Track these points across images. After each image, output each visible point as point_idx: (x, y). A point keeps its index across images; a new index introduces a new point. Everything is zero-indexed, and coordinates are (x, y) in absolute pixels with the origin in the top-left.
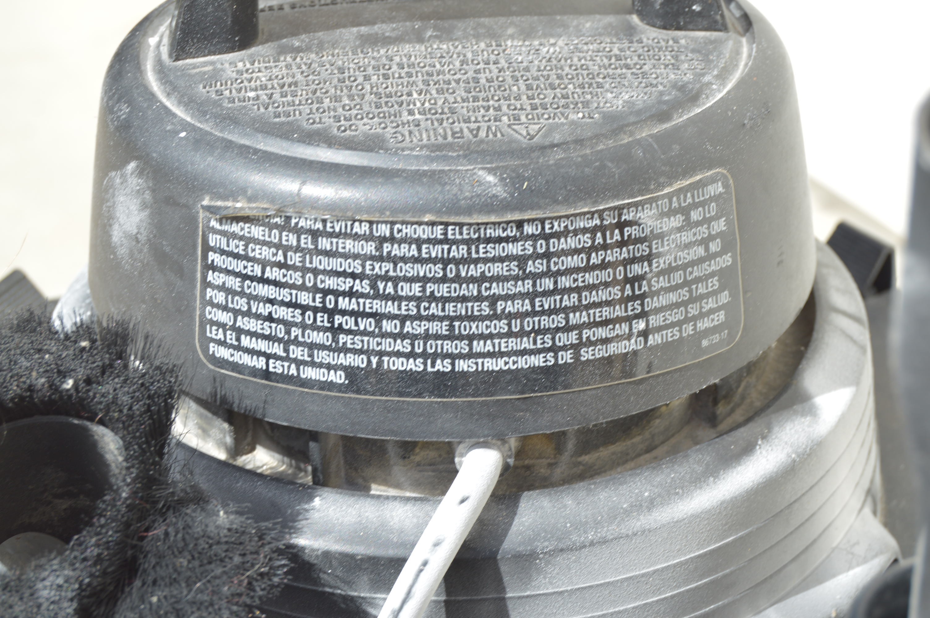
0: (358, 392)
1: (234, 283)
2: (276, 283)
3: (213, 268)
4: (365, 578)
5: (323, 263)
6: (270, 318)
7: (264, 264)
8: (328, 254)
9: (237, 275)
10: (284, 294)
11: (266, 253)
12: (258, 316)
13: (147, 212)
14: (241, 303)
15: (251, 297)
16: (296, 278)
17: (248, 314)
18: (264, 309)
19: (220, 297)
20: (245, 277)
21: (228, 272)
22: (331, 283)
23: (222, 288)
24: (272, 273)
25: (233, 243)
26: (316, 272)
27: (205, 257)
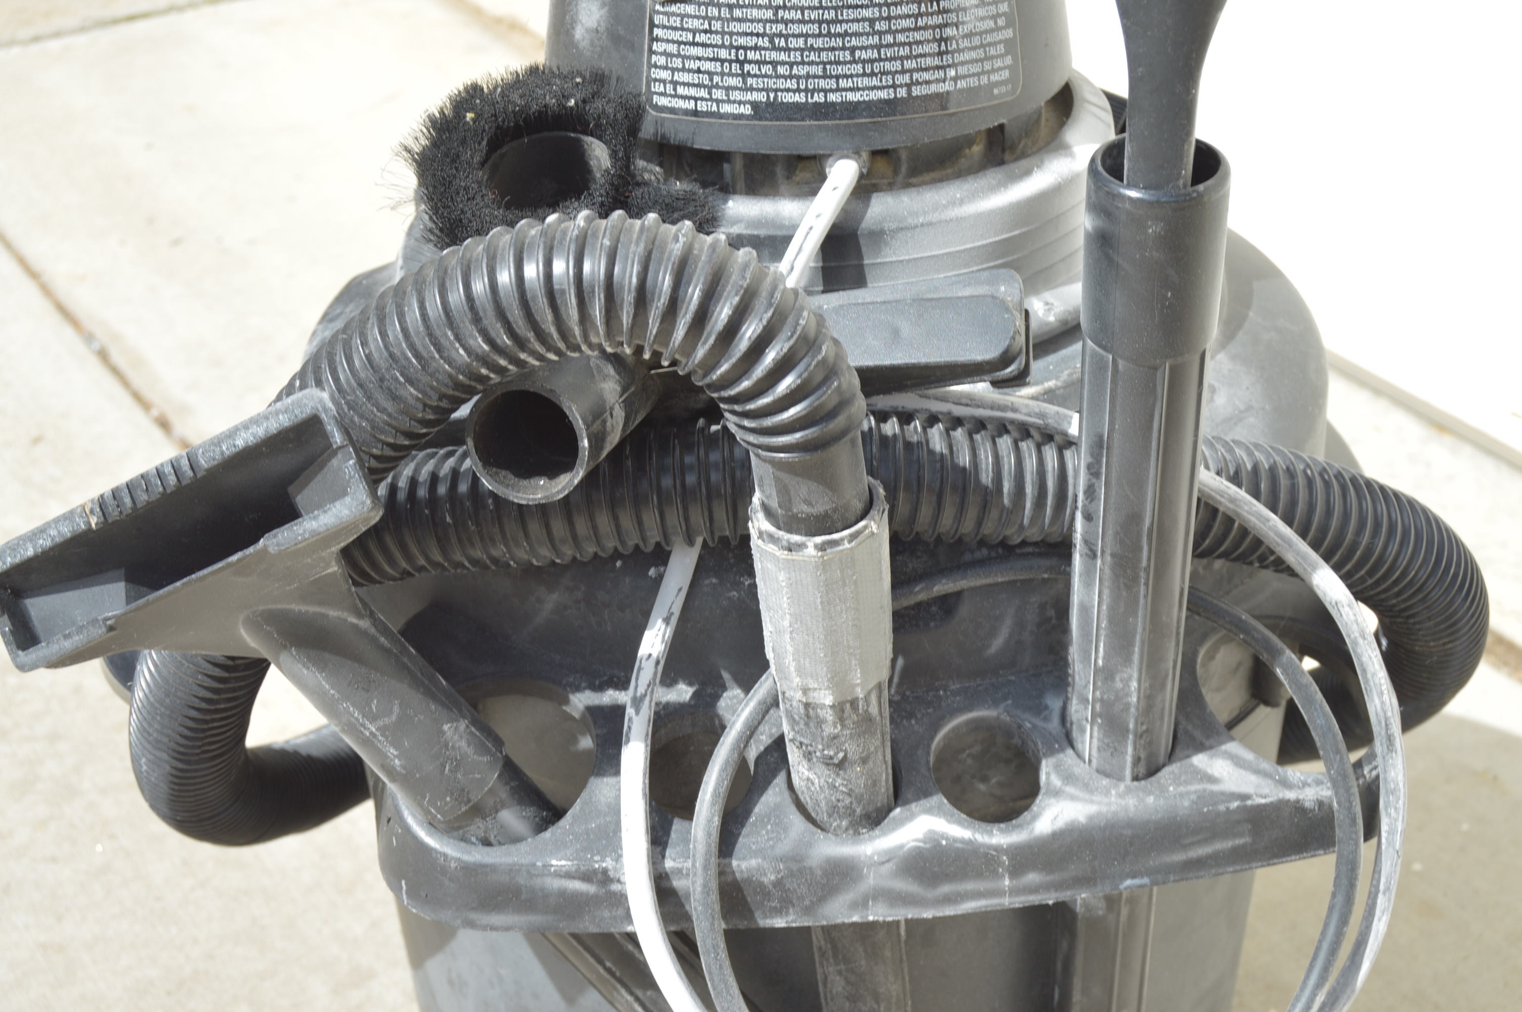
0: (760, 119)
1: (673, 48)
2: (704, 45)
3: (657, 39)
4: (767, 252)
5: (735, 27)
6: (699, 71)
7: (694, 32)
8: (740, 20)
9: (673, 42)
10: (709, 52)
11: (695, 24)
12: (690, 71)
14: (678, 63)
15: (684, 57)
16: (717, 39)
17: (683, 70)
18: (694, 65)
19: (662, 61)
20: (680, 43)
21: (668, 41)
22: (742, 41)
23: (665, 53)
24: (701, 38)
25: (672, 19)
26: (731, 34)
27: (651, 31)
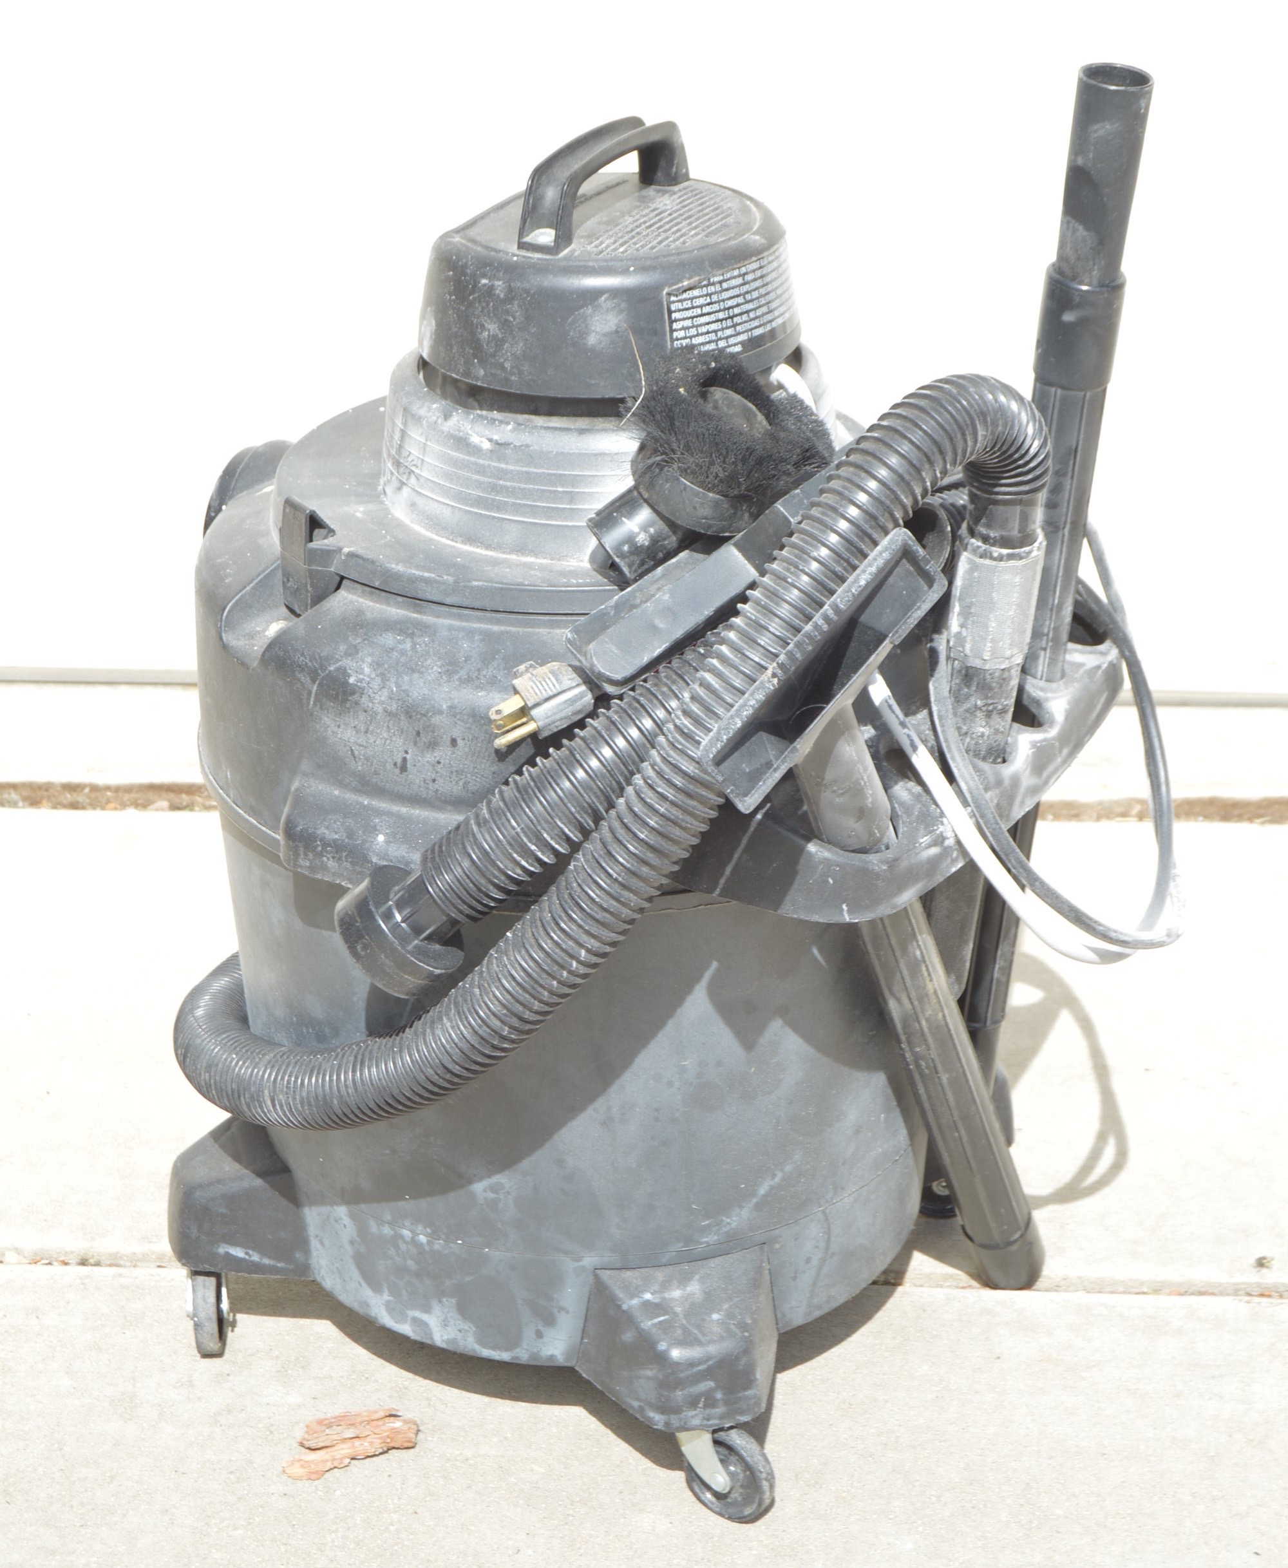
0: (748, 351)
1: (688, 323)
2: (709, 314)
3: (676, 321)
5: (725, 295)
6: (708, 333)
7: (701, 307)
8: (727, 290)
9: (688, 318)
10: (712, 318)
11: (701, 301)
12: (702, 334)
13: (624, 314)
14: (693, 331)
15: (697, 326)
16: (716, 307)
17: (698, 335)
18: (704, 329)
19: (681, 334)
20: (692, 318)
21: (684, 319)
22: (730, 303)
23: (684, 328)
24: (706, 310)
25: (685, 303)
26: (723, 301)
27: (670, 317)
